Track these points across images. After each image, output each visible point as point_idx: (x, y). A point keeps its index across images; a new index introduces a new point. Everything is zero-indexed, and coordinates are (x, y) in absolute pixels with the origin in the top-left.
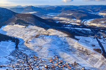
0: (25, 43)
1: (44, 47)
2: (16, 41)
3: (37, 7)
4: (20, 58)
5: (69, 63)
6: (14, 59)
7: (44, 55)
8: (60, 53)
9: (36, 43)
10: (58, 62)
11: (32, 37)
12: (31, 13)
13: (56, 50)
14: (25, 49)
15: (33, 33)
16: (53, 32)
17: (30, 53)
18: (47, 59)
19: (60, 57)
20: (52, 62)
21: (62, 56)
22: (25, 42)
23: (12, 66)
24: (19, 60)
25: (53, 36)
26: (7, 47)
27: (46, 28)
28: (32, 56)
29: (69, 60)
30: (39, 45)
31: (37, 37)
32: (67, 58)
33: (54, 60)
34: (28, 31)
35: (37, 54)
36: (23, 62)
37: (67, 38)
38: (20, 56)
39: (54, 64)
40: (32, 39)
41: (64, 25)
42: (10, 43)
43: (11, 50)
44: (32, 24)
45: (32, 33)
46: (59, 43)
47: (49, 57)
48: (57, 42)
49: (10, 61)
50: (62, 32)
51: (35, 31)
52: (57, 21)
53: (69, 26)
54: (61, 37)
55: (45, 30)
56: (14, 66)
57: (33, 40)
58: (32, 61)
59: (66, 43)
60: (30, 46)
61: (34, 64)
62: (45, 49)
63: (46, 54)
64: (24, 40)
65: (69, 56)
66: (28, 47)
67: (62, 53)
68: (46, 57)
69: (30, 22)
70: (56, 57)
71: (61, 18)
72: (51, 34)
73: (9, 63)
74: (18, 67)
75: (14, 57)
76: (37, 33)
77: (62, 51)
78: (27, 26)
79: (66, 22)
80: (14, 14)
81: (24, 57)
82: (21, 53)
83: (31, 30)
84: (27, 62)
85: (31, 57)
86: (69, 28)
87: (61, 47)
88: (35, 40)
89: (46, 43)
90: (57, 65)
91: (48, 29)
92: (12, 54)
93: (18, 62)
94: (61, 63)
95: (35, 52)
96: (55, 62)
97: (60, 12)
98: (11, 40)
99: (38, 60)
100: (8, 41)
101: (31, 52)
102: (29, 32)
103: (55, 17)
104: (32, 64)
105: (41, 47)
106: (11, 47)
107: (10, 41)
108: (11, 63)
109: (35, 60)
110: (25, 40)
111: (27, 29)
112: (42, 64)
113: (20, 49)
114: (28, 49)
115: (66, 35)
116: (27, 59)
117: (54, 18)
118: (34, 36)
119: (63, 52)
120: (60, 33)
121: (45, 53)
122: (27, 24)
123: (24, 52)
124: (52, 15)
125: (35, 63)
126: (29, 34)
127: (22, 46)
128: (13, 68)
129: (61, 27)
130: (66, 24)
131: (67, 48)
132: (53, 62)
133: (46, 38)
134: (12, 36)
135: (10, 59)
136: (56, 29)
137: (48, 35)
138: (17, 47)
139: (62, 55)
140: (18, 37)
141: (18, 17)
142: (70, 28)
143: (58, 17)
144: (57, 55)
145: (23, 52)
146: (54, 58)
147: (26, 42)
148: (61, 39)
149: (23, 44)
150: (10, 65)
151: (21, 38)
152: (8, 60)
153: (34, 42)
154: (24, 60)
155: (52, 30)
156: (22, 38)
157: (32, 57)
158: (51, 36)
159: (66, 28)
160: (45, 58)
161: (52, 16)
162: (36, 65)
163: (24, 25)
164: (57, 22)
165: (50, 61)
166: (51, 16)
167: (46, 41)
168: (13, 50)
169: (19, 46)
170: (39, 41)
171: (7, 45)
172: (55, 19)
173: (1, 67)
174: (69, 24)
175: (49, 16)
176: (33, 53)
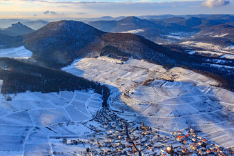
0: (122, 97)
1: (165, 108)
2: (104, 91)
3: (145, 18)
4: (112, 128)
5: (222, 145)
6: (101, 129)
7: (164, 124)
8: (201, 123)
9: (145, 98)
10: (196, 142)
11: (137, 83)
12: (131, 32)
13: (191, 114)
14: (122, 109)
16: (182, 74)
17: (134, 118)
18: (171, 133)
19: (200, 131)
20: (181, 142)
21: (204, 130)
22: (123, 94)
23: (96, 143)
24: (111, 132)
25: (184, 83)
26: (87, 104)
27: (168, 66)
28: (139, 126)
29: (223, 140)
30: (153, 102)
31: (148, 83)
32: (218, 134)
33: (187, 138)
34: (127, 71)
35: (148, 122)
36: (119, 137)
37: (215, 90)
38: (113, 124)
39: (187, 146)
40: (138, 88)
41: (208, 60)
42: (92, 95)
43: (94, 109)
44: (137, 55)
45: (137, 75)
46: (197, 99)
47: (174, 129)
48: (194, 97)
49: (93, 132)
50: (203, 74)
51: (142, 72)
52: (191, 50)
53: (219, 61)
54: (203, 87)
55: (164, 70)
56: (101, 143)
57: (139, 90)
58: (137, 136)
59: (214, 100)
60: (133, 102)
61: (144, 142)
62: (167, 111)
63: (169, 124)
64: (121, 91)
65: (222, 130)
66: (129, 104)
67: (204, 122)
68: (168, 128)
69: (132, 53)
70: (191, 130)
71: (200, 44)
72: (179, 80)
73: (90, 136)
74: (110, 147)
75: (100, 124)
76: (146, 77)
77: (204, 117)
78: (126, 60)
79: (213, 53)
80: (100, 33)
81: (121, 127)
82: (114, 118)
83: (134, 69)
84: (128, 138)
85: (135, 127)
86: (219, 66)
87: (201, 109)
88: (144, 91)
89: (168, 98)
90: (194, 148)
91: (171, 67)
92: (97, 117)
93: (109, 136)
94: (204, 145)
95: (144, 117)
96: (188, 142)
97: (197, 30)
98: (93, 88)
99: (151, 136)
100: (87, 91)
101: (135, 116)
102: (129, 73)
103: (185, 41)
104: (139, 141)
105: (157, 107)
106: (93, 103)
107: (91, 91)
108: (94, 136)
109: (144, 135)
110: (122, 89)
111: (126, 66)
112: (159, 144)
113: (111, 107)
114: (128, 109)
115: (214, 83)
116: (127, 130)
117: (184, 43)
118: (141, 83)
119: (208, 119)
120: (200, 76)
121: (165, 121)
122: (125, 56)
123: (121, 116)
124: (178, 38)
125: (144, 139)
126: (129, 78)
127: (117, 103)
128: (100, 147)
129: (200, 63)
130: (212, 58)
131: (217, 113)
132: (185, 142)
133: (168, 87)
134: (95, 80)
135: (92, 128)
136: (190, 69)
137: (172, 81)
138: (105, 105)
139: (206, 127)
140: (108, 83)
141: (106, 41)
142: (221, 66)
143: (193, 42)
144: (193, 125)
145: (118, 115)
146: (186, 133)
147: (125, 94)
148: (203, 91)
149: (117, 98)
150: (93, 141)
151: (113, 84)
152: (89, 130)
153: (141, 95)
154: (121, 132)
155: (181, 69)
156: (115, 86)
157: (137, 128)
158: (178, 82)
159: (212, 67)
160: (167, 131)
161: (178, 40)
162: (146, 145)
163: (119, 59)
164: (191, 53)
165: (178, 139)
166: (176, 39)
167: (167, 95)
168: (97, 110)
169: (109, 102)
170: (153, 94)
171: (85, 99)
172: (184, 45)
173: (76, 143)
174: (219, 58)
175: (172, 39)
176: (140, 118)
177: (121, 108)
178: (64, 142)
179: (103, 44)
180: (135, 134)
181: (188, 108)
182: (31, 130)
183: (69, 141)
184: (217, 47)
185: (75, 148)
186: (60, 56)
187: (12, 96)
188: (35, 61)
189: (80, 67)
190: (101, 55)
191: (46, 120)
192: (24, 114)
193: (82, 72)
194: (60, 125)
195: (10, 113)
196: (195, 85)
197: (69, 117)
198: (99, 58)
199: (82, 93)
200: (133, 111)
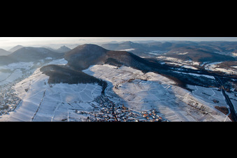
0: (114, 89)
1: (138, 96)
2: (103, 84)
4: (104, 106)
8: (160, 107)
9: (127, 90)
10: (155, 118)
11: (124, 81)
12: (127, 50)
15: (125, 77)
16: (153, 76)
17: (119, 102)
19: (158, 112)
20: (146, 118)
21: (162, 112)
25: (153, 82)
26: (92, 91)
27: (145, 71)
28: (121, 106)
29: (173, 118)
30: (132, 93)
31: (130, 81)
32: (170, 115)
34: (119, 73)
36: (108, 112)
37: (173, 87)
38: (106, 104)
41: (173, 68)
42: (96, 86)
43: (96, 95)
46: (161, 92)
48: (159, 91)
49: (93, 108)
51: (128, 74)
54: (165, 85)
57: (125, 85)
60: (119, 92)
62: (140, 99)
63: (140, 106)
64: (113, 85)
65: (173, 112)
69: (124, 62)
70: (153, 111)
72: (151, 80)
76: (131, 77)
77: (163, 104)
78: (120, 67)
79: (176, 64)
80: (105, 51)
83: (124, 72)
84: (113, 113)
86: (179, 72)
88: (127, 86)
92: (97, 100)
93: (102, 111)
98: (97, 82)
99: (127, 112)
100: (94, 84)
102: (121, 74)
104: (119, 115)
105: (134, 96)
106: (96, 91)
107: (96, 84)
110: (115, 84)
111: (119, 70)
113: (106, 94)
114: (116, 96)
115: (173, 83)
116: (113, 109)
117: (159, 57)
118: (126, 81)
121: (138, 104)
122: (119, 64)
126: (120, 78)
133: (143, 84)
134: (100, 78)
135: (93, 105)
137: (146, 80)
138: (103, 92)
140: (107, 80)
141: (109, 55)
144: (155, 108)
145: (110, 99)
146: (150, 113)
147: (115, 87)
148: (165, 87)
149: (111, 89)
151: (110, 81)
152: (91, 107)
153: (125, 88)
154: (109, 109)
155: (153, 73)
159: (174, 73)
161: (156, 55)
162: (123, 118)
163: (116, 66)
164: (162, 63)
165: (144, 116)
167: (141, 88)
168: (98, 95)
169: (106, 91)
170: (133, 88)
171: (92, 89)
173: (82, 113)
174: (180, 67)
175: (152, 55)
176: (122, 101)
177: (112, 95)
178: (76, 112)
179: (107, 57)
180: (118, 111)
181: (153, 97)
182: (60, 104)
183: (79, 112)
184: (180, 61)
185: (81, 116)
186: (82, 64)
187: (53, 85)
188: (68, 66)
189: (93, 70)
190: (105, 63)
191: (69, 99)
192: (58, 95)
193: (93, 73)
194: (76, 102)
195: (50, 94)
196: (160, 83)
197: (81, 98)
198: (104, 65)
199: (91, 85)
200: (119, 97)
